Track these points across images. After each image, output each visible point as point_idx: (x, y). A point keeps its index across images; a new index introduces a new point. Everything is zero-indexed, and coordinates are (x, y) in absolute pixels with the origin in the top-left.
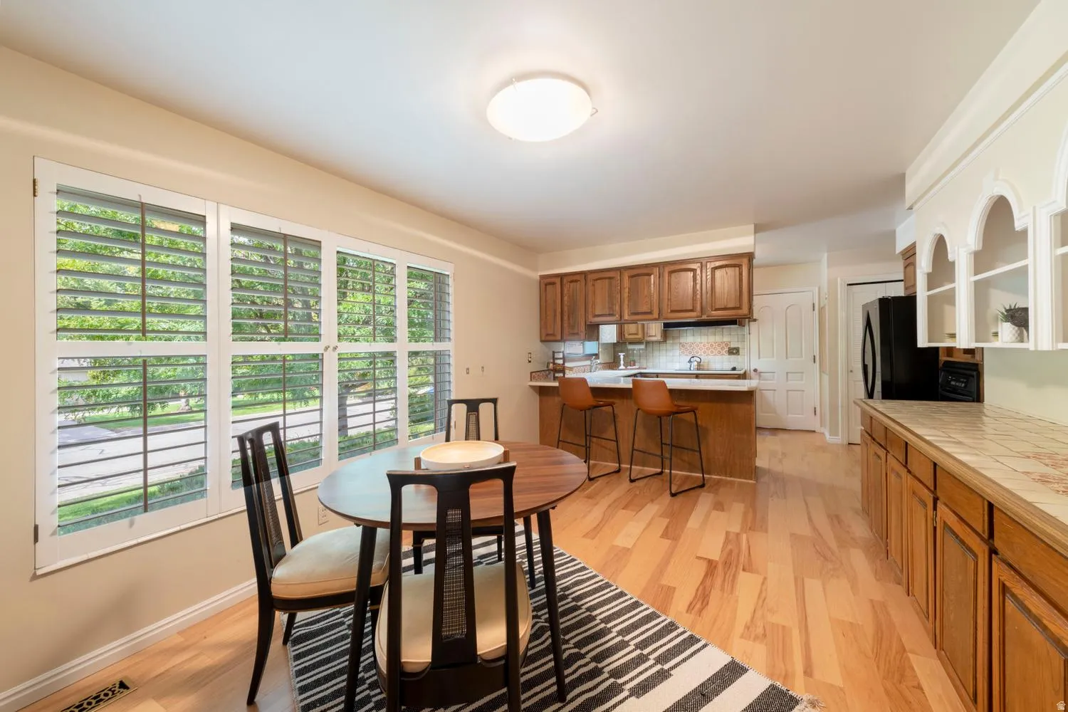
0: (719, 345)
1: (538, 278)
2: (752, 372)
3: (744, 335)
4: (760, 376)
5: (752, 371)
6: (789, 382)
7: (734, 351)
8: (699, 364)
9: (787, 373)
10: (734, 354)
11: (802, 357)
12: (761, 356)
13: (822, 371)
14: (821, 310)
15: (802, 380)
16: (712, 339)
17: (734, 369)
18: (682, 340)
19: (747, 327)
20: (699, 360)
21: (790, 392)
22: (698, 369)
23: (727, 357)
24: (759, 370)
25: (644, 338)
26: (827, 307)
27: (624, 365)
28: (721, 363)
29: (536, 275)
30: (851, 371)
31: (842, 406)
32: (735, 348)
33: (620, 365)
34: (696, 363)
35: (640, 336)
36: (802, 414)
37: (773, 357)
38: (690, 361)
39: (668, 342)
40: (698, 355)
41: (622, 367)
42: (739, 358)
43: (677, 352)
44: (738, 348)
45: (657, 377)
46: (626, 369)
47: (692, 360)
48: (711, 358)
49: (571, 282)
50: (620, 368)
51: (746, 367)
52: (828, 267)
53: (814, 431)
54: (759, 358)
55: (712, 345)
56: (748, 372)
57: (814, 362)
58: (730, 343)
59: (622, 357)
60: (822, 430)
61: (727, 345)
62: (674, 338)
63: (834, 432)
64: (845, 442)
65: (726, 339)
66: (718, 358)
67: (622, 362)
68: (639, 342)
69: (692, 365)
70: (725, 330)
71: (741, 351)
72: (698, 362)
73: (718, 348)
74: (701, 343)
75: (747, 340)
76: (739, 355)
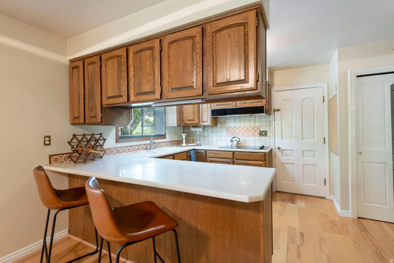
0: (253, 129)
1: (68, 63)
2: (277, 150)
3: (271, 121)
4: (282, 153)
5: (276, 148)
6: (304, 158)
7: (263, 134)
8: (238, 142)
9: (303, 151)
10: (263, 135)
11: (314, 138)
12: (283, 137)
13: (330, 150)
14: (330, 101)
15: (315, 157)
16: (248, 124)
17: (262, 148)
18: (227, 125)
19: (272, 116)
20: (238, 140)
21: (305, 166)
22: (237, 147)
23: (258, 137)
24: (282, 148)
25: (199, 123)
26: (338, 96)
27: (186, 143)
28: (254, 142)
29: (66, 60)
30: (360, 153)
31: (352, 185)
32: (263, 131)
33: (183, 143)
35: (196, 121)
36: (314, 184)
37: (292, 138)
38: (232, 141)
39: (218, 126)
40: (237, 136)
41: (184, 144)
42: (267, 138)
43: (224, 134)
44: (267, 131)
46: (187, 146)
47: (233, 139)
48: (247, 138)
49: (91, 64)
50: (183, 145)
51: (272, 146)
52: (340, 59)
53: (324, 198)
54: (282, 139)
55: (248, 129)
56: (274, 149)
57: (324, 143)
58: (260, 127)
59: (184, 137)
60: (331, 197)
61: (258, 128)
62: (221, 123)
63: (344, 206)
64: (355, 217)
65: (257, 124)
66: (252, 138)
67: (184, 141)
68: (196, 126)
69: (233, 144)
70: (257, 118)
71: (268, 133)
72: (237, 141)
73: (252, 131)
74: (240, 127)
75: (272, 125)
76: (267, 136)
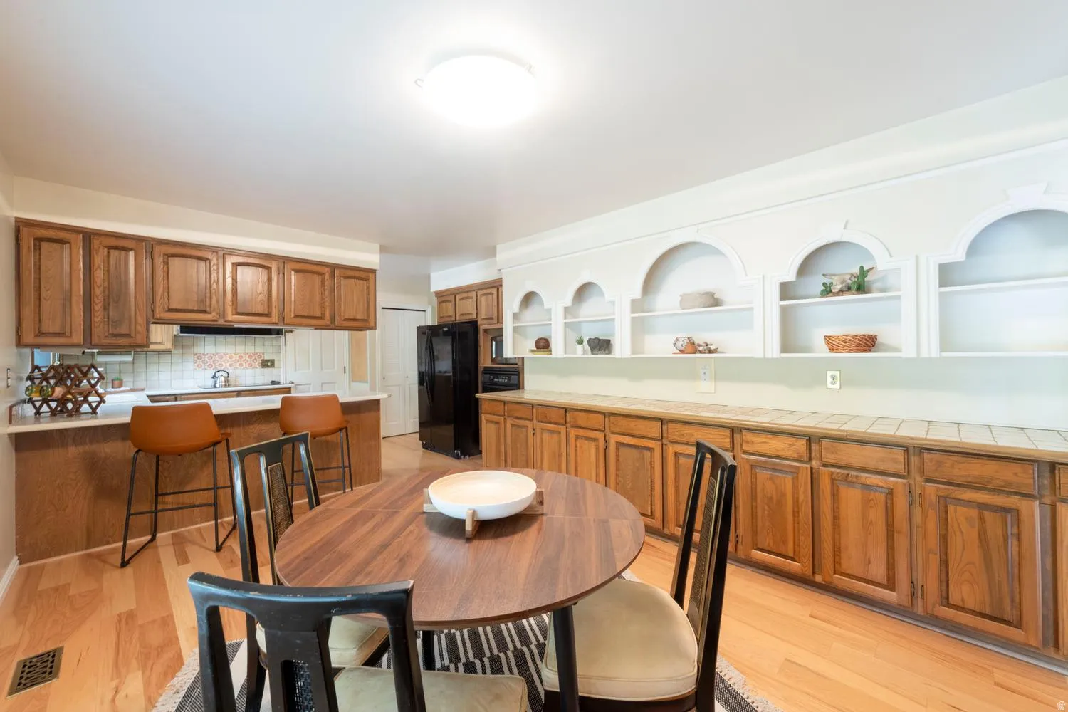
0: (250, 357)
3: (280, 346)
4: (295, 389)
7: (268, 364)
8: (226, 379)
9: (322, 384)
10: (268, 366)
11: (334, 367)
12: (297, 368)
13: (351, 380)
16: (240, 349)
17: (276, 383)
18: (199, 350)
19: (282, 339)
20: (226, 375)
22: (226, 386)
23: (259, 370)
24: (295, 383)
28: (252, 376)
30: (384, 379)
32: (268, 361)
34: (222, 379)
37: (309, 369)
38: (214, 377)
39: (174, 352)
40: (222, 369)
42: (274, 370)
43: (190, 366)
44: (274, 360)
45: (176, 400)
47: (217, 375)
48: (239, 372)
54: (296, 370)
55: (241, 357)
57: (345, 372)
58: (263, 354)
61: (260, 356)
65: (259, 350)
66: (249, 371)
69: (218, 382)
70: (257, 341)
71: (276, 363)
72: (225, 377)
73: (249, 360)
74: (225, 354)
75: (283, 352)
76: (274, 367)
